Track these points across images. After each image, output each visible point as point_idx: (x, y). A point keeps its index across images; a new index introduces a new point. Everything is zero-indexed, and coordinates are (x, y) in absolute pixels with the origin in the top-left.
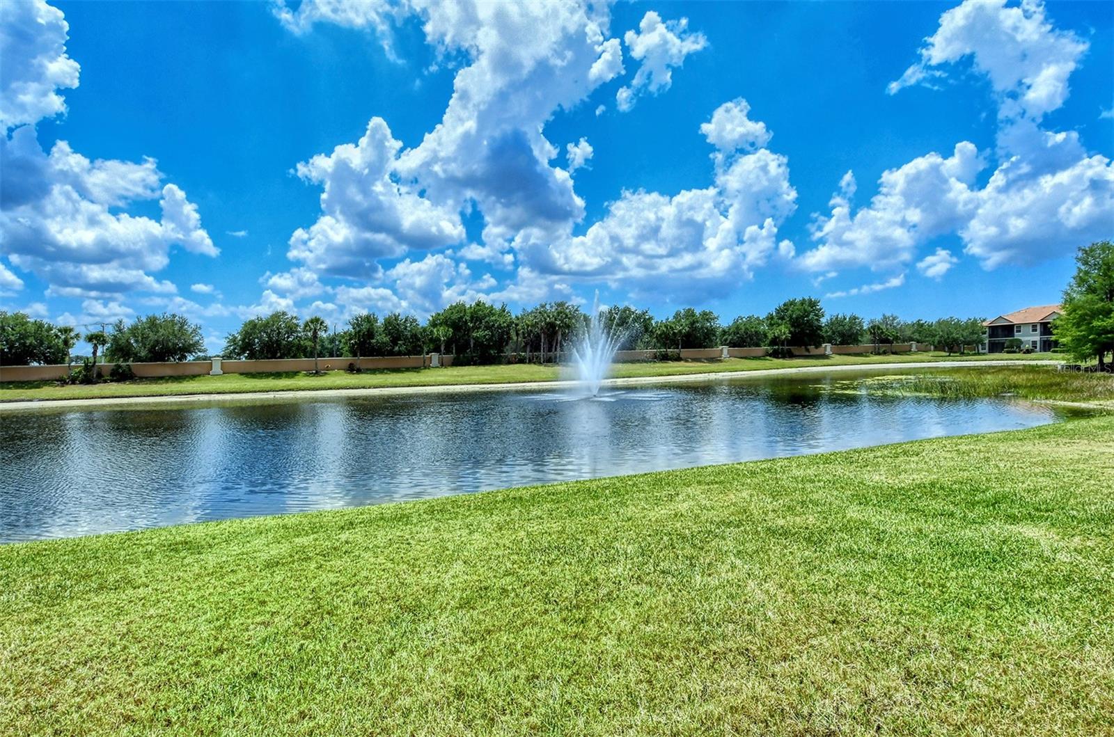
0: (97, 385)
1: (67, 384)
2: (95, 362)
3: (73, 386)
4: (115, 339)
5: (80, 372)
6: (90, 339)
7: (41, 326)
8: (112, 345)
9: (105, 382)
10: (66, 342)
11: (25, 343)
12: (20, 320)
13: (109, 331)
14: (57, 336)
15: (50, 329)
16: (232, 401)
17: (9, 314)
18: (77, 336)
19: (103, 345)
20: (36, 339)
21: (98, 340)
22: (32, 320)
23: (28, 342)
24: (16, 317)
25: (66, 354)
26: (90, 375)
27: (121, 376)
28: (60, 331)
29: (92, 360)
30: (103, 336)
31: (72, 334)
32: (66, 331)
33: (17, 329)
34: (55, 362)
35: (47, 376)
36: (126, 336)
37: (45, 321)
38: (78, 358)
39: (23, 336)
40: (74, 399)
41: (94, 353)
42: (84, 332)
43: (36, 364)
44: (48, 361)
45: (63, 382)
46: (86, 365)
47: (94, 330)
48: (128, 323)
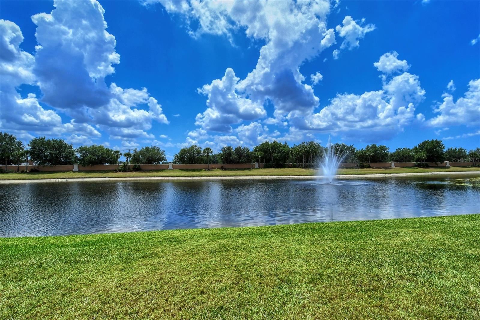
0: (128, 173)
1: (118, 172)
2: (127, 164)
3: (120, 173)
4: (134, 155)
5: (122, 167)
6: (125, 155)
7: (108, 150)
8: (133, 158)
9: (131, 171)
10: (117, 156)
11: (103, 156)
12: (101, 148)
13: (132, 152)
14: (114, 154)
15: (112, 151)
16: (177, 180)
17: (97, 146)
18: (121, 154)
19: (130, 157)
20: (107, 155)
21: (128, 156)
22: (105, 148)
23: (104, 156)
24: (100, 147)
25: (118, 161)
26: (125, 169)
27: (137, 169)
28: (115, 152)
29: (126, 163)
30: (130, 154)
31: (119, 153)
32: (117, 152)
33: (100, 151)
34: (114, 164)
35: (111, 169)
36: (138, 154)
37: (110, 149)
38: (121, 162)
39: (102, 154)
40: (120, 177)
41: (127, 160)
42: (123, 153)
43: (107, 164)
44: (111, 163)
45: (116, 171)
46: (124, 165)
47: (127, 152)
48: (138, 150)
